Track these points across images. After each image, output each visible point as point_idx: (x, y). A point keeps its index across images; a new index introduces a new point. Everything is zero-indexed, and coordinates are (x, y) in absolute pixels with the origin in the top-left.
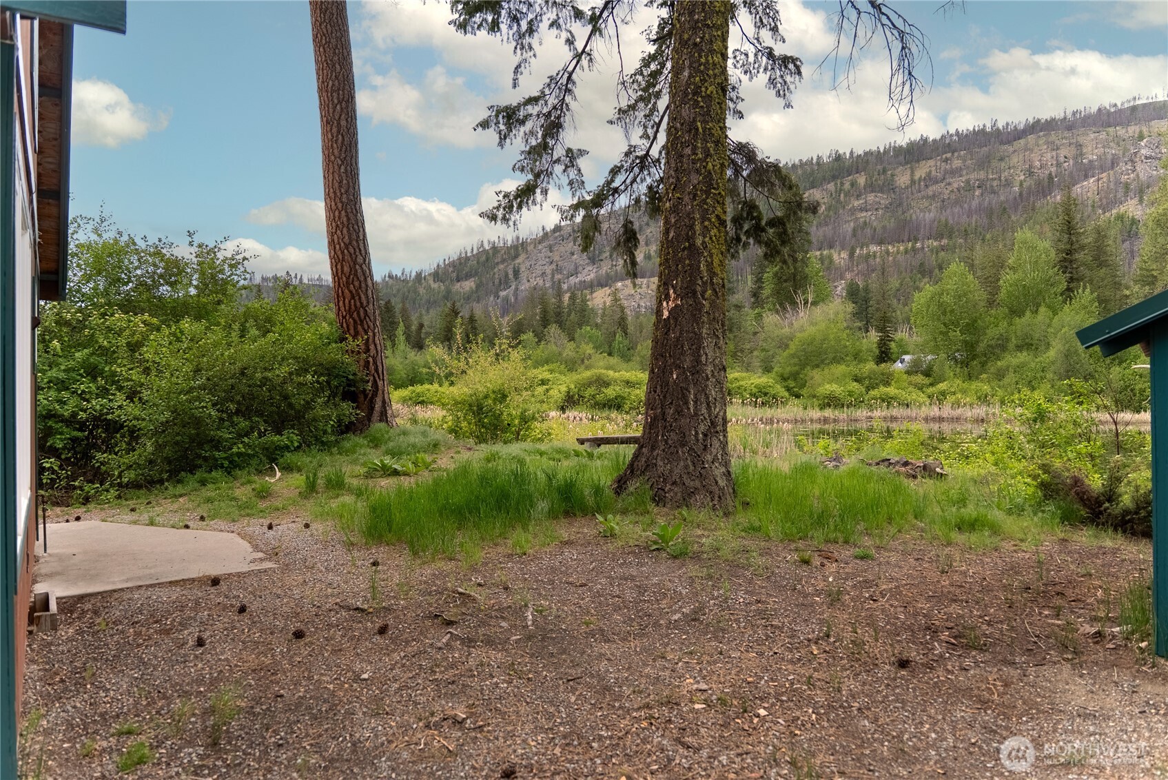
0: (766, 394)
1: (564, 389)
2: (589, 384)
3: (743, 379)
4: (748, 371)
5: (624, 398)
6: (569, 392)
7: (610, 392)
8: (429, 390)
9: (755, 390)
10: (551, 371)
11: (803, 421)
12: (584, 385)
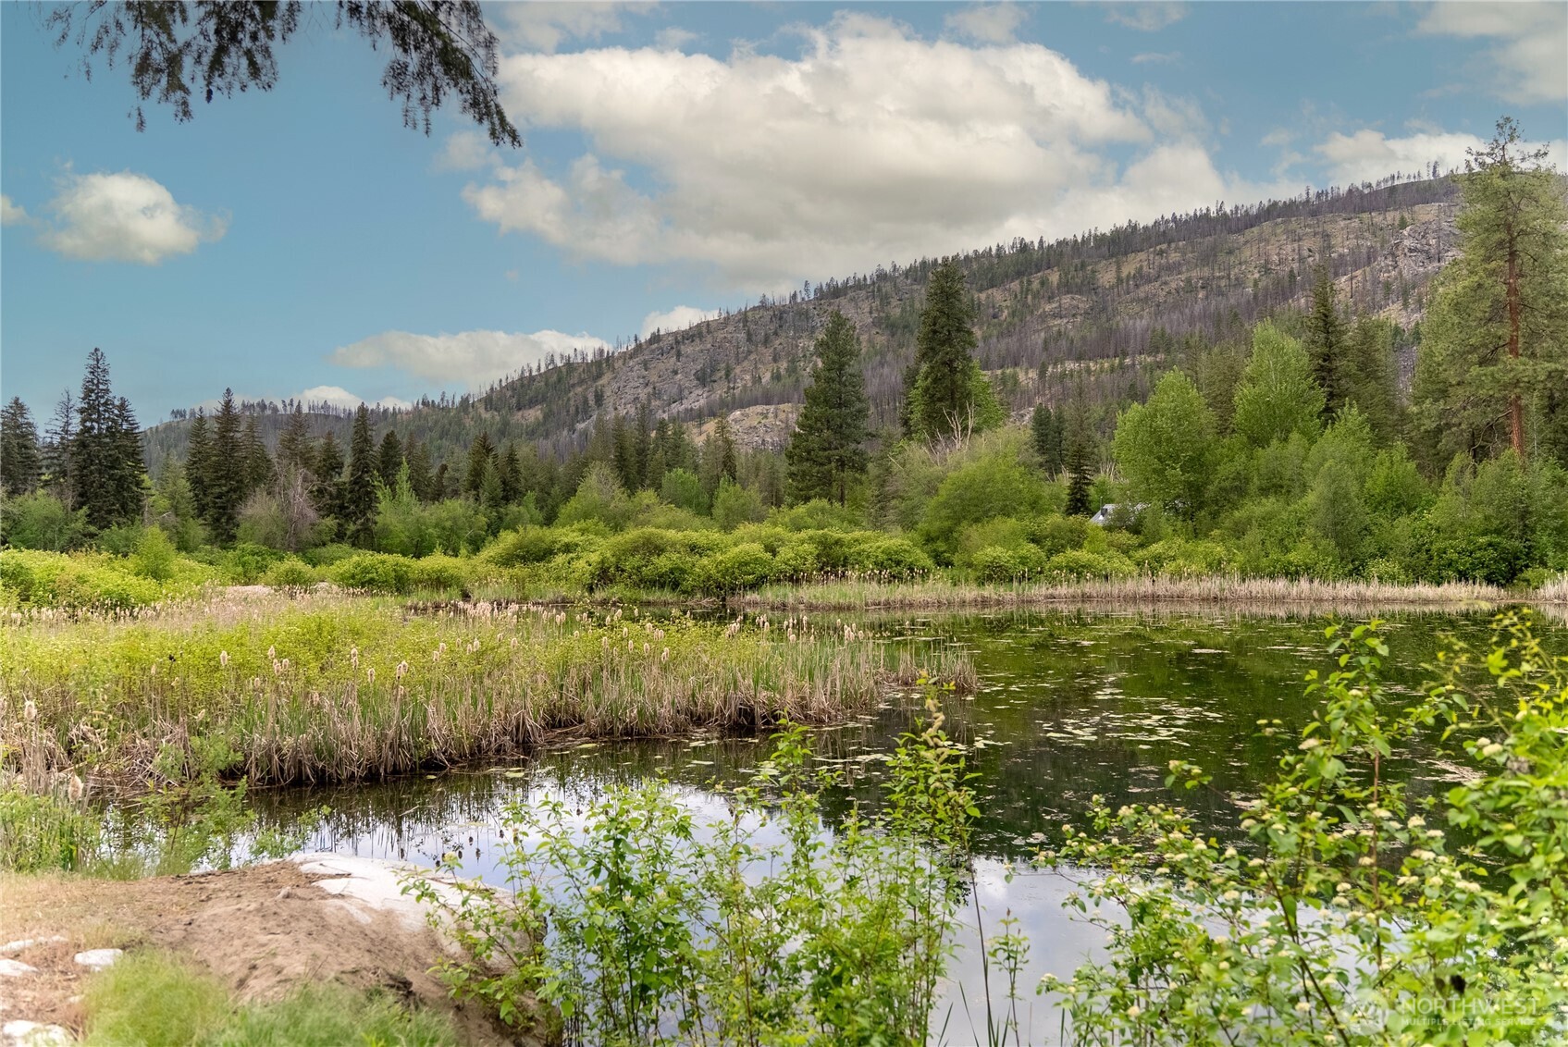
0: (898, 563)
1: (595, 558)
2: (634, 551)
3: (866, 540)
4: (875, 527)
5: (683, 571)
6: (603, 562)
7: (663, 563)
8: (383, 562)
9: (882, 557)
10: (583, 531)
11: (950, 604)
12: (624, 552)
